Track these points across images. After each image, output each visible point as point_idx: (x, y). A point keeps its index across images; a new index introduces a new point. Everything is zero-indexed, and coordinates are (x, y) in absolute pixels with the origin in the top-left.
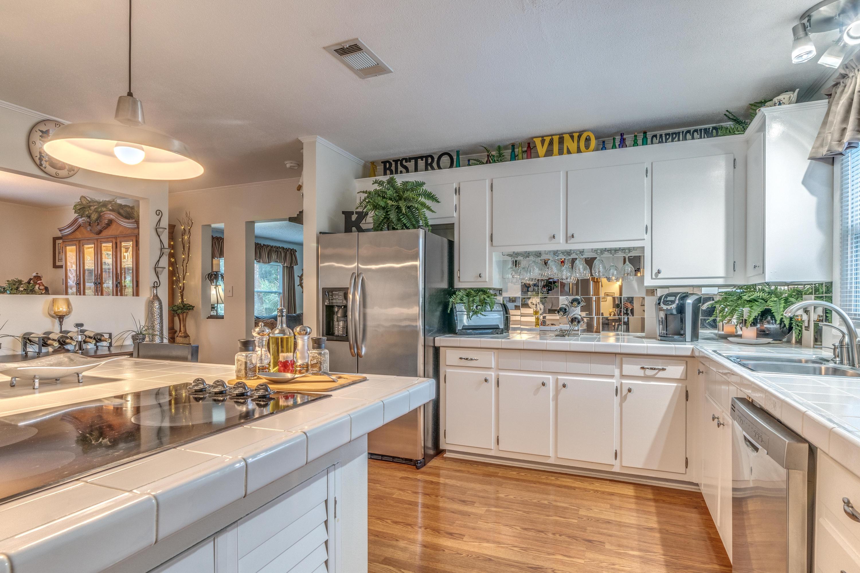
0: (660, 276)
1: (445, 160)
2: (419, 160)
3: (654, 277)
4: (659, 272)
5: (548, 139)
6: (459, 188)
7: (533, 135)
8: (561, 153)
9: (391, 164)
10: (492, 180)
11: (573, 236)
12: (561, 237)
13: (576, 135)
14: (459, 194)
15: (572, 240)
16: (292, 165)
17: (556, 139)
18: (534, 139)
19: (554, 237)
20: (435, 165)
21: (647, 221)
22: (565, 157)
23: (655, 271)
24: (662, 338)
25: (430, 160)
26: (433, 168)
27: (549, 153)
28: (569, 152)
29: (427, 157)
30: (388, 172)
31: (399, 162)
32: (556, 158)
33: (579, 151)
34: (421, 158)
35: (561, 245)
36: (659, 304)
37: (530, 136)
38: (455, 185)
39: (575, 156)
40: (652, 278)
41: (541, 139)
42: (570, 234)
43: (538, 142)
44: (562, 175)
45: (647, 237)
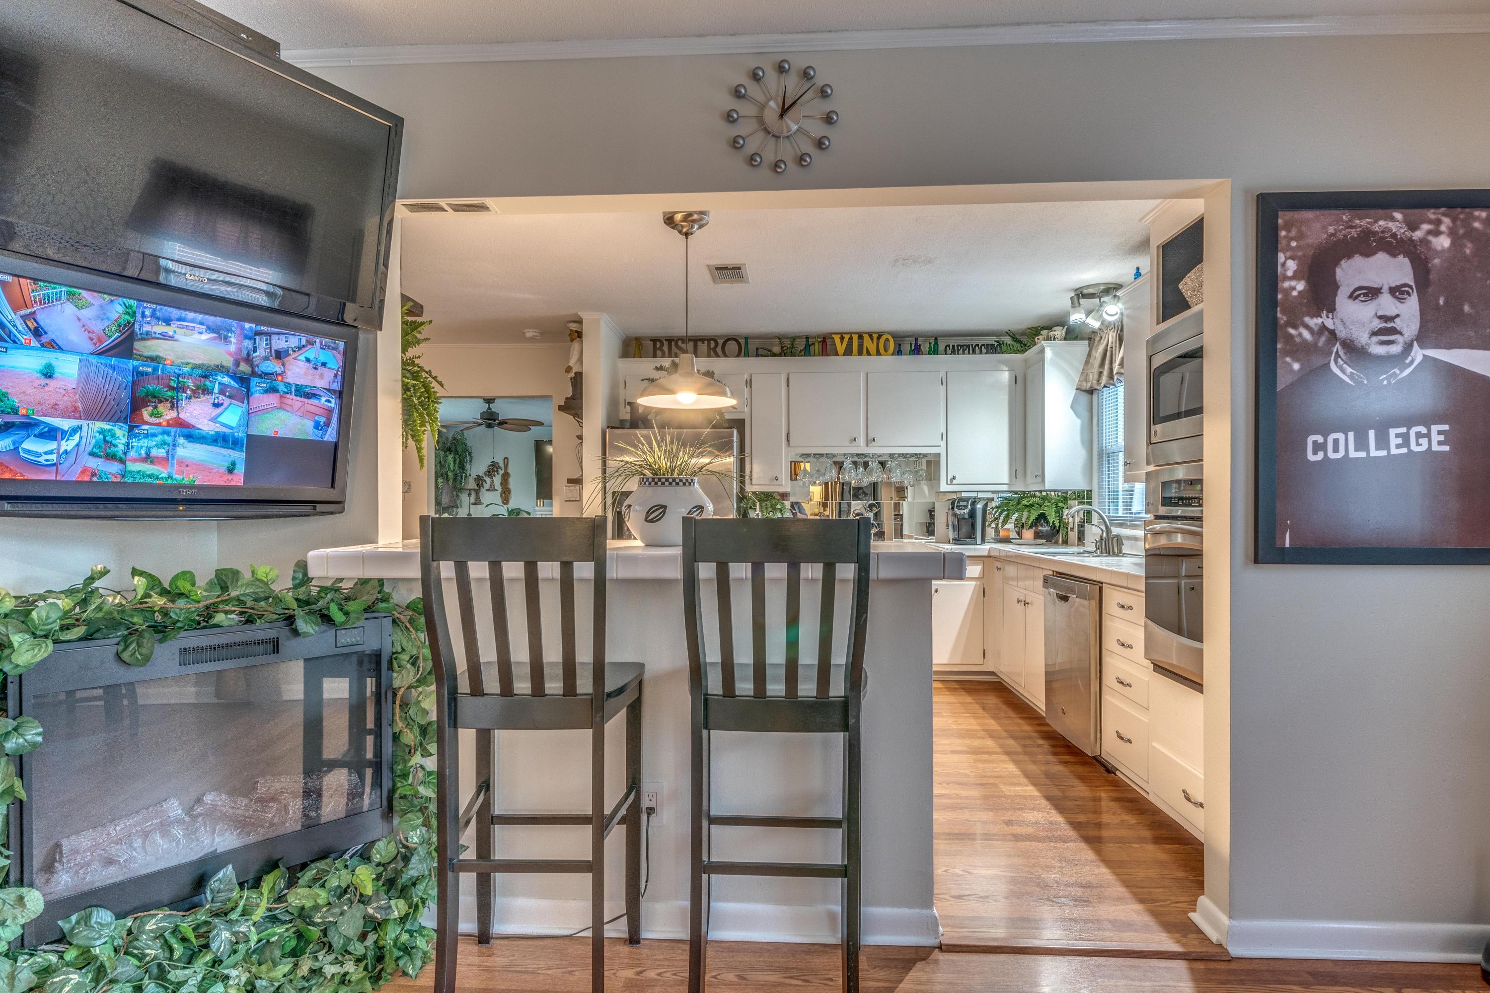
0: (955, 482)
1: (732, 346)
2: (699, 343)
3: (949, 483)
4: (954, 478)
5: (847, 337)
6: (751, 380)
7: (833, 331)
8: (860, 353)
9: (662, 344)
10: (788, 375)
11: (874, 440)
12: (862, 441)
13: (875, 336)
14: (751, 387)
15: (873, 444)
16: (535, 334)
17: (855, 337)
18: (833, 336)
19: (855, 440)
20: (719, 350)
21: (943, 429)
22: (865, 358)
23: (950, 477)
24: (956, 542)
25: (713, 344)
26: (717, 356)
27: (848, 352)
28: (869, 354)
29: (709, 340)
30: (659, 353)
31: (673, 343)
32: (854, 359)
33: (878, 353)
34: (703, 340)
35: (861, 447)
36: (953, 508)
37: (829, 331)
38: (746, 377)
39: (874, 358)
40: (947, 484)
41: (840, 336)
42: (871, 437)
43: (837, 338)
44: (862, 376)
45: (943, 444)
